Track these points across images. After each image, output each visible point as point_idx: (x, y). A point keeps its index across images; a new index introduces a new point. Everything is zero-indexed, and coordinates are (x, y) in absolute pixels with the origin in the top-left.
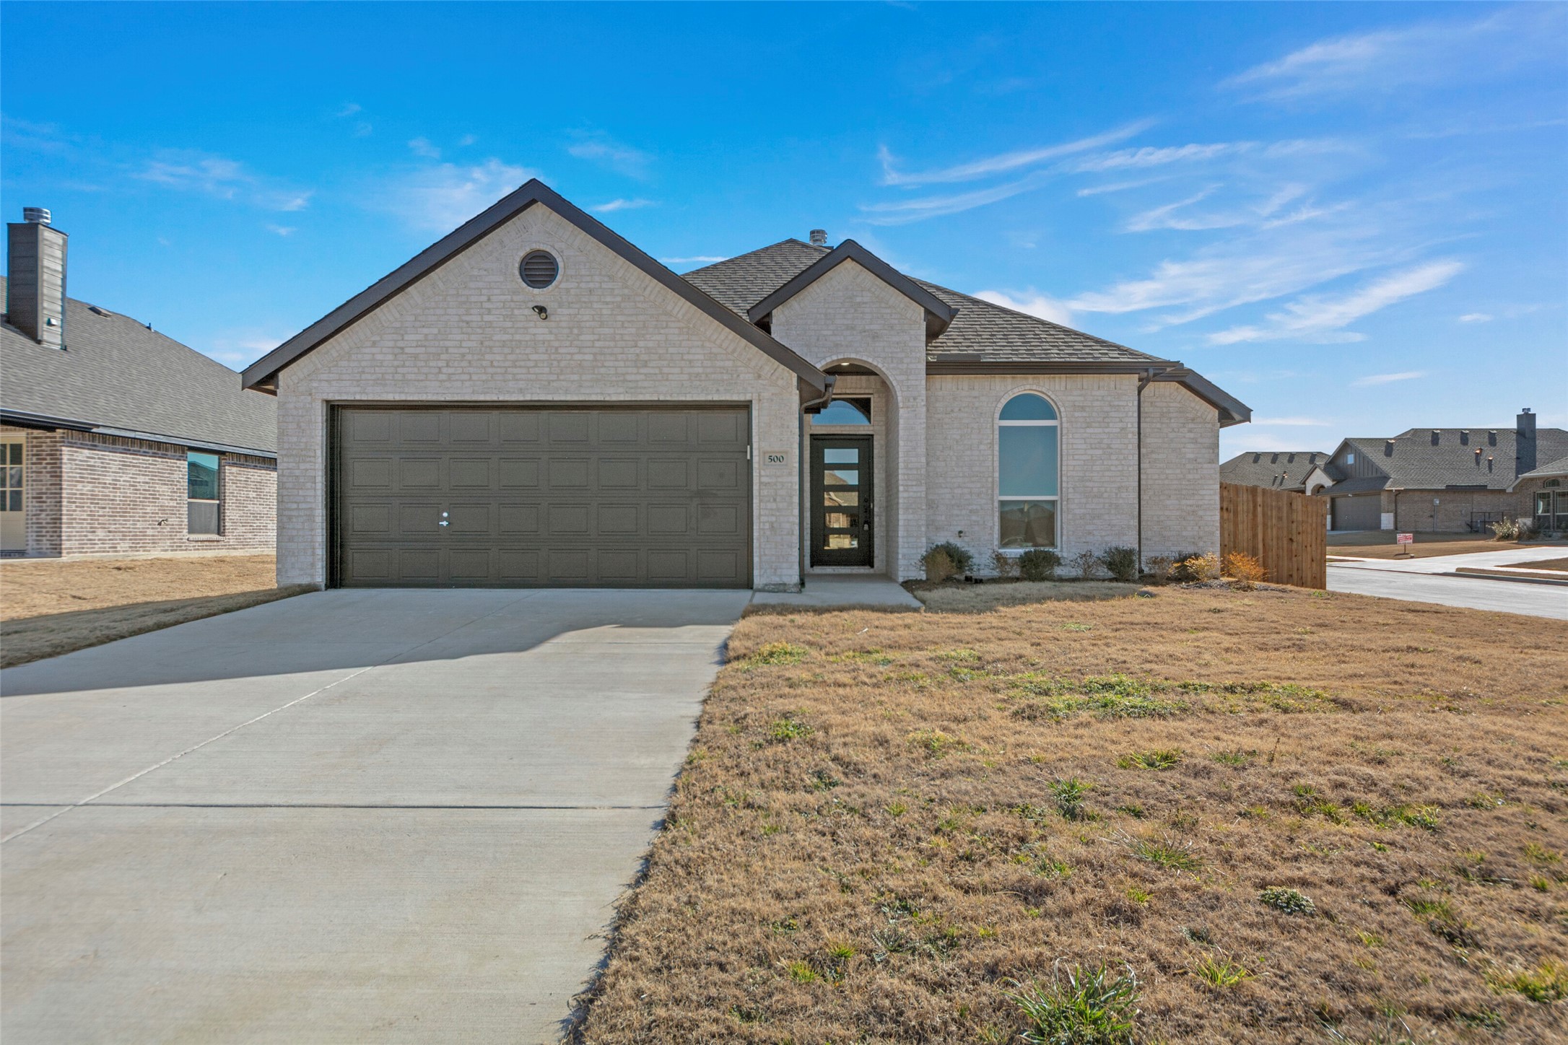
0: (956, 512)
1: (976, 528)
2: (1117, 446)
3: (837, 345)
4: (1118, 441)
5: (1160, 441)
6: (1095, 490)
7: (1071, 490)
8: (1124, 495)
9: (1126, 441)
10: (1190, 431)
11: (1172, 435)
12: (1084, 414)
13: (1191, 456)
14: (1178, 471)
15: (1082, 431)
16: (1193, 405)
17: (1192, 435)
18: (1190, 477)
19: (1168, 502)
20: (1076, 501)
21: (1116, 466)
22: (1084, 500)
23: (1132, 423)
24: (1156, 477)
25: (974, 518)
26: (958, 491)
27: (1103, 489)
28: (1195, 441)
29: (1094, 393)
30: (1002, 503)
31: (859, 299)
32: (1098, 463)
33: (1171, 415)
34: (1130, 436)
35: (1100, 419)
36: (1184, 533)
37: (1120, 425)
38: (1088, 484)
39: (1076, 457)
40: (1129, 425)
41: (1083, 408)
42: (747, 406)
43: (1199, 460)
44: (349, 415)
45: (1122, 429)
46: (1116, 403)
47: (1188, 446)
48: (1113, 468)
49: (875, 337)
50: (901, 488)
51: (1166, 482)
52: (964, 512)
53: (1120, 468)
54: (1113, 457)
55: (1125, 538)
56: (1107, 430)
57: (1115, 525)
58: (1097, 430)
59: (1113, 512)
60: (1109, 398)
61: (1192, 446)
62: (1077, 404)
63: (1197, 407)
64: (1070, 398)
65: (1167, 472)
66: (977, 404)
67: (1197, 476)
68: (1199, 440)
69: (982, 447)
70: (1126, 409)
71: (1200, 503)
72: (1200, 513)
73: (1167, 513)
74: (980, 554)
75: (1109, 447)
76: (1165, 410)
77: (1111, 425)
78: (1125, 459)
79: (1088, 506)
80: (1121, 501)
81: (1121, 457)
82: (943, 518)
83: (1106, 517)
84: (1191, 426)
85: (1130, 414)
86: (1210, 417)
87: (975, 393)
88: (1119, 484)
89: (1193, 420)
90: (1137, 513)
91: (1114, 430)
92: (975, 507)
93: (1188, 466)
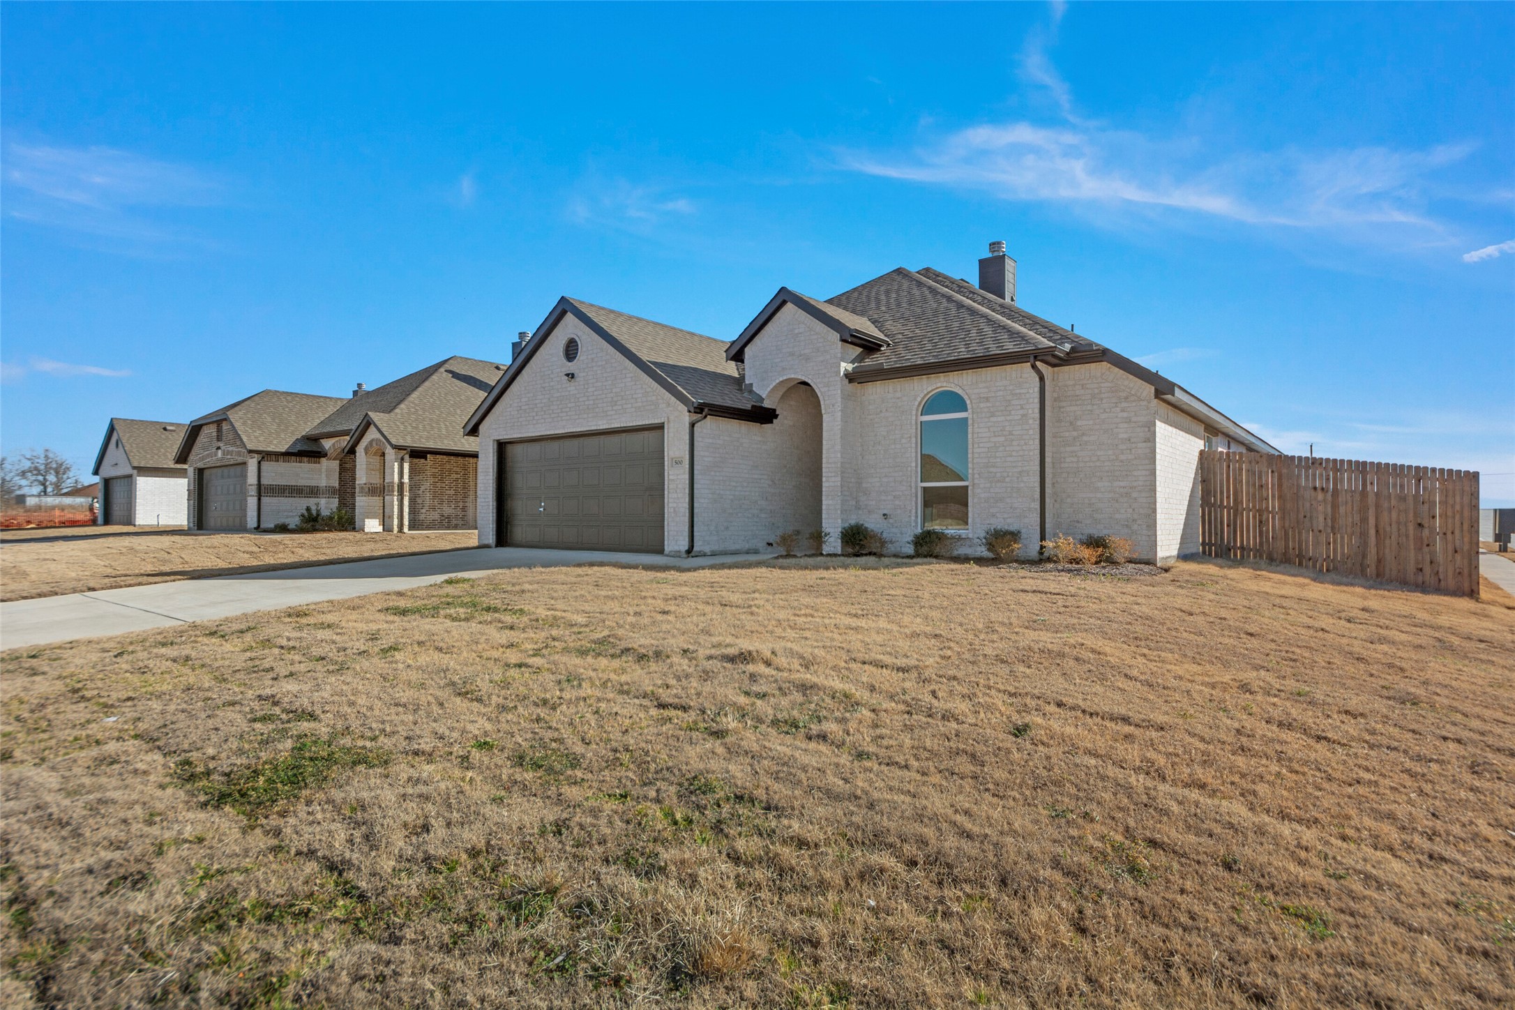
0: (883, 498)
1: (899, 511)
2: (1018, 433)
3: (784, 369)
4: (1020, 428)
5: (1091, 422)
6: (998, 475)
7: (976, 476)
8: (1025, 479)
9: (1027, 427)
10: (1123, 411)
11: (1103, 416)
12: (988, 404)
13: (1125, 436)
14: (1110, 452)
15: (986, 420)
16: (1126, 383)
17: (1125, 415)
18: (1122, 457)
19: (1100, 484)
20: (982, 486)
21: (1017, 451)
22: (989, 485)
23: (1033, 409)
24: (1087, 459)
25: (897, 502)
26: (885, 480)
27: (1005, 474)
28: (1128, 420)
29: (998, 384)
30: (925, 489)
31: (796, 331)
32: (1001, 449)
33: (1103, 396)
34: (1031, 421)
35: (1003, 408)
36: (1117, 516)
37: (1021, 412)
38: (992, 470)
39: (981, 445)
40: (1030, 411)
41: (987, 399)
42: (660, 427)
43: (1132, 440)
44: (509, 448)
45: (1023, 416)
46: (1018, 391)
47: (1121, 425)
48: (1014, 454)
49: (807, 359)
50: (824, 479)
51: (1098, 464)
52: (889, 498)
53: (1021, 453)
54: (1015, 443)
55: (1026, 520)
56: (1008, 418)
57: (1016, 508)
58: (1000, 419)
59: (1015, 495)
60: (1011, 388)
61: (1126, 425)
62: (982, 396)
63: (1131, 385)
64: (976, 391)
65: (1099, 453)
66: (900, 404)
67: (1130, 457)
68: (1134, 419)
69: (904, 441)
70: (1028, 396)
71: (1135, 484)
72: (1135, 495)
73: (1099, 495)
74: (902, 534)
75: (1011, 433)
76: (1096, 391)
77: (1013, 412)
78: (1026, 444)
79: (992, 490)
80: (1022, 485)
81: (1022, 442)
82: (874, 503)
83: (1008, 500)
84: (1124, 405)
85: (1031, 400)
86: (1145, 394)
87: (898, 395)
88: (1020, 469)
89: (1126, 398)
90: (1037, 495)
91: (1016, 417)
92: (897, 493)
93: (1121, 447)
